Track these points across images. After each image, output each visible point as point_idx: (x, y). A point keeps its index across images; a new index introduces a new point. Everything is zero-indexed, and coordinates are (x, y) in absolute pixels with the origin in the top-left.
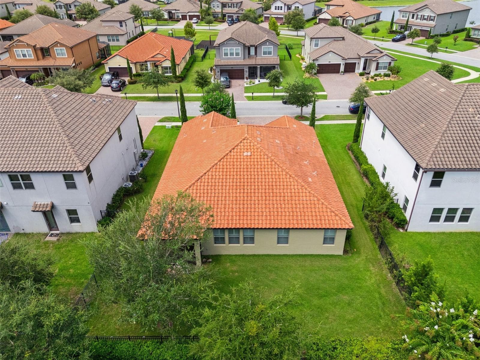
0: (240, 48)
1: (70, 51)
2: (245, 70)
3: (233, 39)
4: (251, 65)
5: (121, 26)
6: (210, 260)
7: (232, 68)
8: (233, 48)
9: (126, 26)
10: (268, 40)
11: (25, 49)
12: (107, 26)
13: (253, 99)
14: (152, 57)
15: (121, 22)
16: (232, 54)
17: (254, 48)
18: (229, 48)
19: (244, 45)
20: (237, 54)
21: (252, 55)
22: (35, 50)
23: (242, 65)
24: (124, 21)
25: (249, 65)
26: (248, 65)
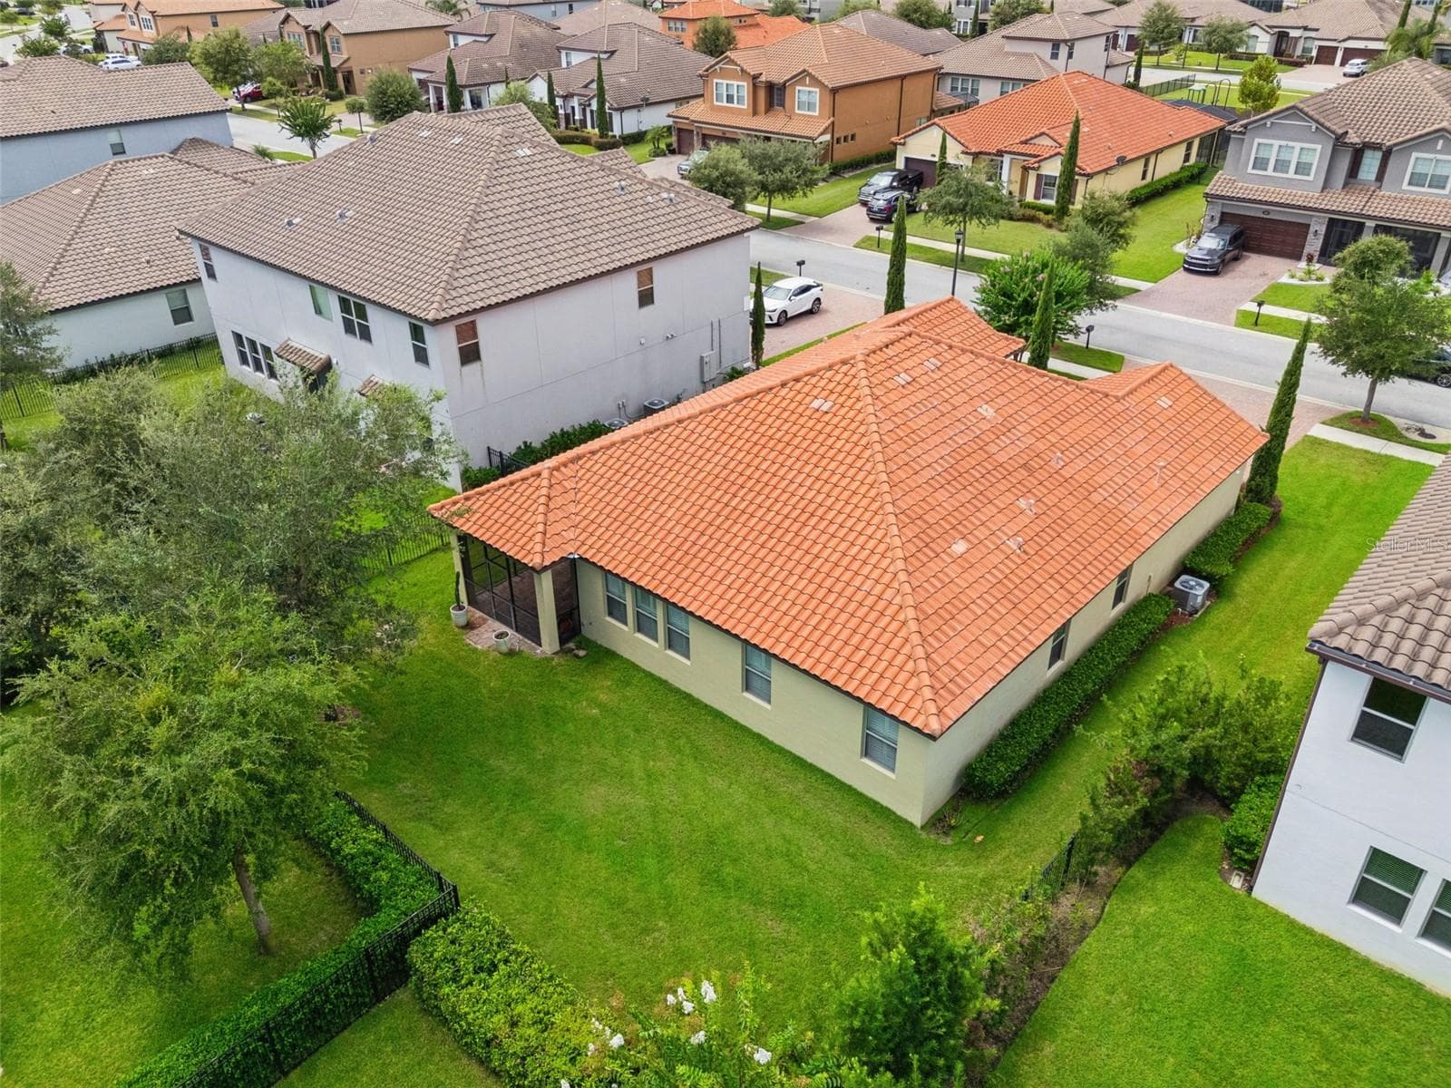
0: (1319, 147)
1: (828, 99)
2: (1312, 229)
3: (1301, 111)
4: (1339, 213)
5: (1055, 56)
6: (582, 653)
7: (1267, 212)
8: (1291, 144)
9: (1070, 56)
10: (1443, 129)
11: (735, 83)
12: (1014, 54)
13: (1256, 324)
14: (1022, 143)
15: (1056, 44)
16: (1281, 165)
17: (1379, 155)
18: (1276, 143)
19: (1339, 141)
20: (1302, 168)
21: (1364, 183)
22: (754, 85)
23: (1305, 208)
24: (1065, 41)
25: (1334, 212)
26: (1327, 211)
